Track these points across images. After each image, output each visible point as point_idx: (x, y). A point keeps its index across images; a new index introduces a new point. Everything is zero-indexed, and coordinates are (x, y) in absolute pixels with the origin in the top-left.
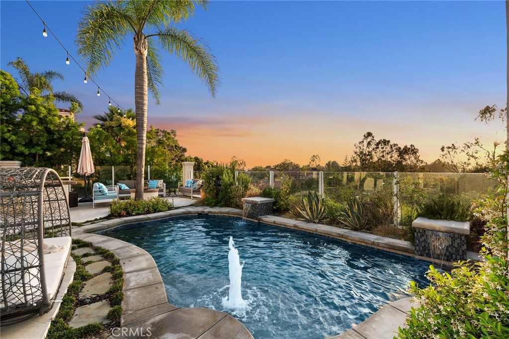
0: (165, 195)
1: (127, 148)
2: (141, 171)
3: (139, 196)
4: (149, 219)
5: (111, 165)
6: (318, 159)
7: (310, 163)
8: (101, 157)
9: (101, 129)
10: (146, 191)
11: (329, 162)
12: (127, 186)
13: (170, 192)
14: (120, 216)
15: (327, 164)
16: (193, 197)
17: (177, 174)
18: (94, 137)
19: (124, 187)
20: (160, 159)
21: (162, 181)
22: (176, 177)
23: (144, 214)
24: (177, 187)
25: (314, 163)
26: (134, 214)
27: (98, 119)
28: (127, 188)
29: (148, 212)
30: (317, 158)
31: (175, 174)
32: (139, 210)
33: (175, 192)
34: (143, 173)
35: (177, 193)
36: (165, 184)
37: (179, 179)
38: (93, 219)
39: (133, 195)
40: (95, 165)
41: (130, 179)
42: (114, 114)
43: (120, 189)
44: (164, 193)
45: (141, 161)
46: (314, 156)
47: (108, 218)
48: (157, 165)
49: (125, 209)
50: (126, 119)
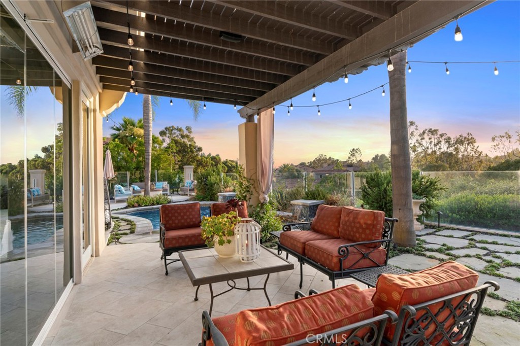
0: (169, 194)
1: (139, 156)
2: (148, 176)
3: (146, 193)
4: (153, 209)
5: (126, 171)
6: (359, 152)
7: (349, 158)
8: (119, 165)
9: (118, 142)
10: (152, 190)
11: (376, 156)
12: (139, 187)
13: (173, 192)
14: (133, 206)
15: (373, 159)
16: (190, 195)
17: (179, 177)
18: (114, 149)
19: (137, 188)
20: (165, 164)
21: (167, 182)
22: (179, 179)
23: (150, 206)
24: (179, 187)
25: (354, 158)
26: (143, 205)
27: (114, 129)
28: (139, 189)
29: (153, 204)
30: (357, 152)
31: (178, 176)
32: (146, 203)
33: (177, 191)
34: (150, 177)
35: (179, 192)
36: (169, 185)
37: (181, 180)
38: (116, 208)
39: (143, 193)
40: (115, 171)
41: (141, 181)
42: (128, 125)
43: (134, 189)
44: (168, 192)
45: (148, 168)
46: (353, 149)
47: (126, 208)
48: (163, 169)
49: (137, 202)
50: (138, 129)
